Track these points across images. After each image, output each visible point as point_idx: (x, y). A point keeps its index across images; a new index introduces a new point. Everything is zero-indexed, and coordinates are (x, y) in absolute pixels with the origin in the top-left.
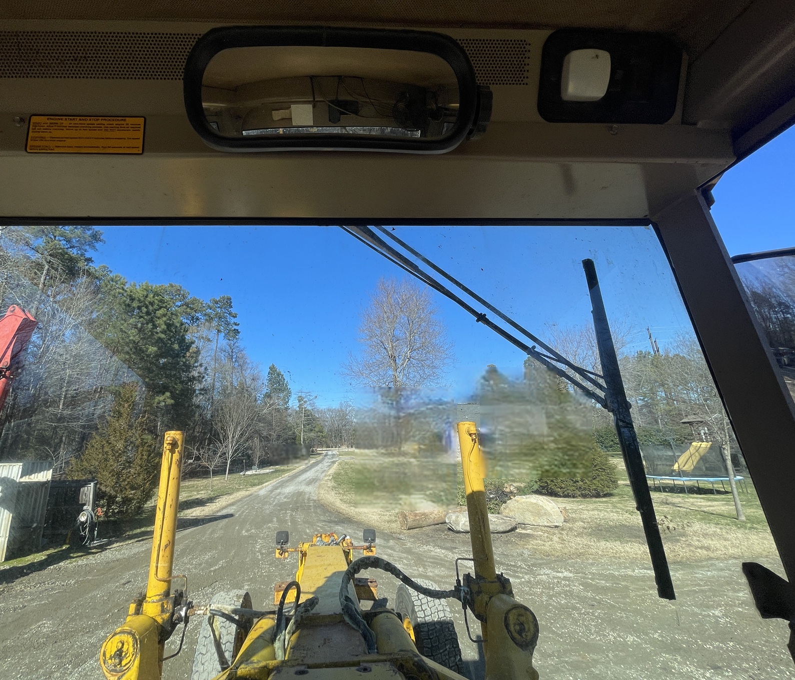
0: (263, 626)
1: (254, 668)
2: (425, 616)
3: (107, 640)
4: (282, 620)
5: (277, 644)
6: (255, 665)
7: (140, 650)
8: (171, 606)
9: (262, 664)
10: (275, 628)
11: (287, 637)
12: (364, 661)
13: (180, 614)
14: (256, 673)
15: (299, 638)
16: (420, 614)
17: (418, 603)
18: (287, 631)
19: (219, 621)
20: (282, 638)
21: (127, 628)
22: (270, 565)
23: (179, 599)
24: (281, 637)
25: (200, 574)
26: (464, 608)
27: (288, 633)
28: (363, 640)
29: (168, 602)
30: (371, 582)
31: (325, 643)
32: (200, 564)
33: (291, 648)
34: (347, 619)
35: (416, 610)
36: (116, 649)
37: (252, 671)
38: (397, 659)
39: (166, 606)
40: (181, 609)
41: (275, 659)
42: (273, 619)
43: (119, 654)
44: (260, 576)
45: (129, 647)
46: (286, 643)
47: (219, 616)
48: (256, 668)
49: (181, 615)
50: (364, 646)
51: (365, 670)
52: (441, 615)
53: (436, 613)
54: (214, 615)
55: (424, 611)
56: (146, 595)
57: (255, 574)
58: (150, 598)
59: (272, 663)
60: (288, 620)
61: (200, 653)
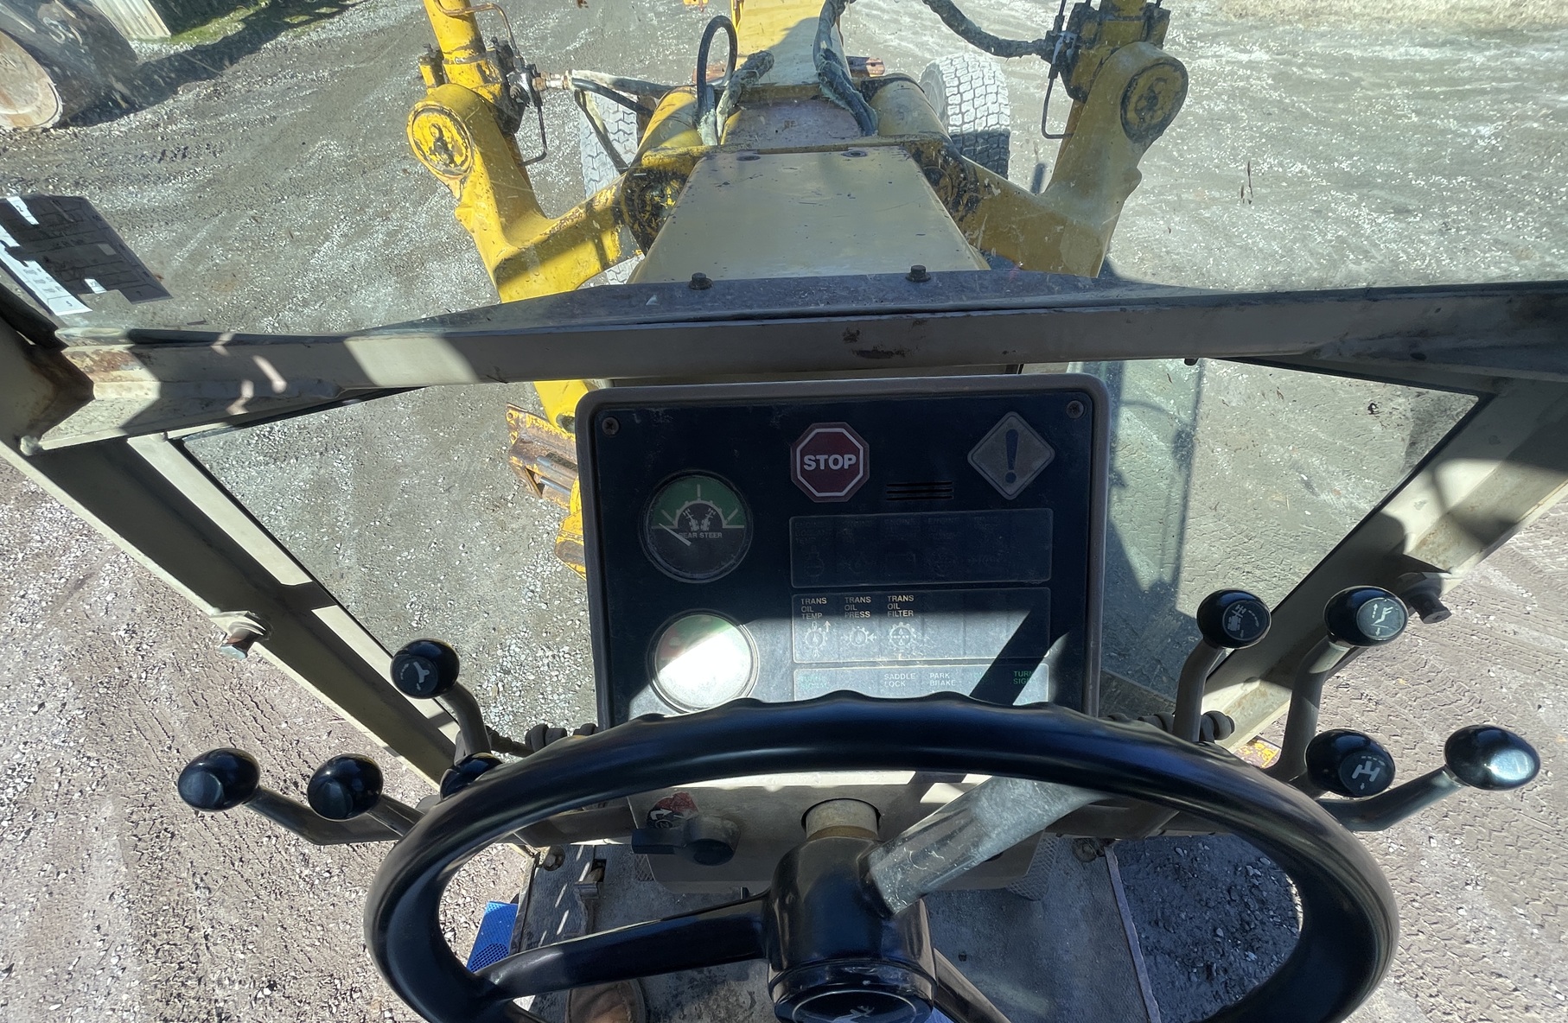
0: (675, 102)
1: (669, 156)
2: (964, 123)
3: (410, 123)
4: (706, 94)
5: (704, 129)
6: (670, 152)
7: (474, 139)
8: (497, 72)
9: (682, 150)
10: (697, 106)
11: (720, 120)
12: (855, 146)
13: (519, 85)
14: (675, 162)
15: (740, 120)
16: (956, 120)
17: (957, 99)
18: (719, 109)
19: (594, 100)
20: (711, 119)
21: (433, 103)
22: (677, 38)
23: (506, 57)
24: (709, 116)
25: (549, 58)
26: (1052, 76)
27: (722, 113)
28: (855, 123)
29: (487, 63)
30: (873, 65)
31: (786, 127)
32: (544, 38)
33: (728, 134)
34: (827, 93)
35: (950, 113)
36: (433, 140)
37: (667, 160)
38: (913, 142)
39: (488, 73)
40: (518, 77)
41: (702, 144)
42: (690, 92)
43: (442, 145)
44: (663, 62)
45: (451, 133)
46: (719, 129)
47: (591, 90)
48: (673, 156)
49: (522, 89)
50: (856, 128)
51: (857, 154)
52: (992, 120)
53: (984, 118)
54: (583, 89)
55: (963, 114)
56: (439, 52)
57: (652, 57)
58: (449, 53)
59: (695, 150)
60: (718, 94)
61: (591, 179)
